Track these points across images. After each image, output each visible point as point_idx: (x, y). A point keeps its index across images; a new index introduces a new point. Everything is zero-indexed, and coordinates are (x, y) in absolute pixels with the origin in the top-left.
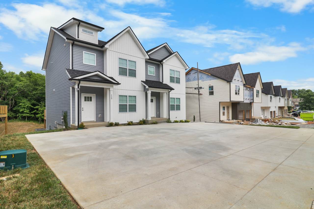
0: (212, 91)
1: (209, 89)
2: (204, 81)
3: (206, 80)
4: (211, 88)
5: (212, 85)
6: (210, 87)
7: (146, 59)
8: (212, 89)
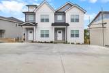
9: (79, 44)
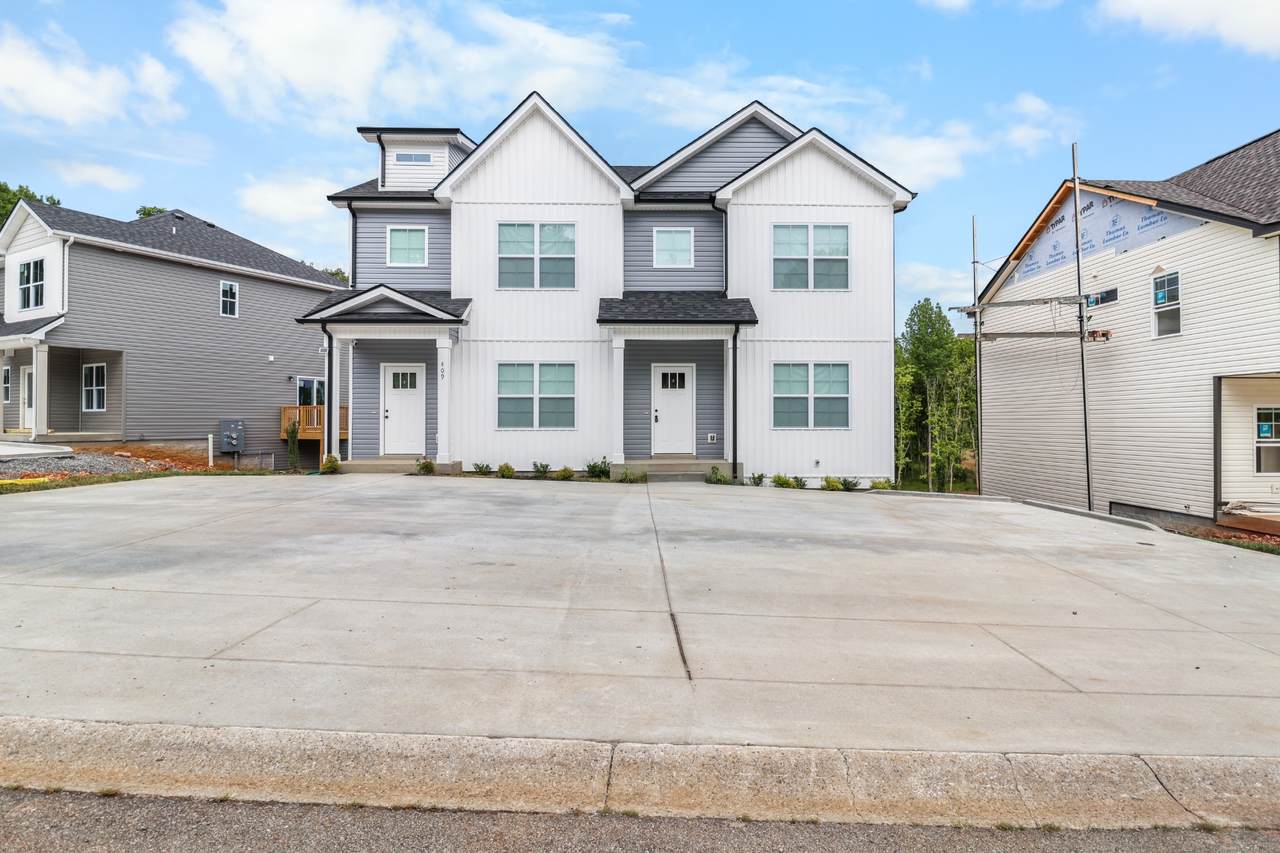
0: (1168, 307)
1: (1156, 294)
2: (1133, 248)
3: (1140, 244)
4: (1168, 287)
5: (1168, 269)
6: (1159, 285)
7: (623, 202)
8: (1173, 296)
9: (849, 487)
